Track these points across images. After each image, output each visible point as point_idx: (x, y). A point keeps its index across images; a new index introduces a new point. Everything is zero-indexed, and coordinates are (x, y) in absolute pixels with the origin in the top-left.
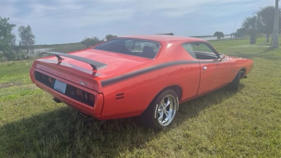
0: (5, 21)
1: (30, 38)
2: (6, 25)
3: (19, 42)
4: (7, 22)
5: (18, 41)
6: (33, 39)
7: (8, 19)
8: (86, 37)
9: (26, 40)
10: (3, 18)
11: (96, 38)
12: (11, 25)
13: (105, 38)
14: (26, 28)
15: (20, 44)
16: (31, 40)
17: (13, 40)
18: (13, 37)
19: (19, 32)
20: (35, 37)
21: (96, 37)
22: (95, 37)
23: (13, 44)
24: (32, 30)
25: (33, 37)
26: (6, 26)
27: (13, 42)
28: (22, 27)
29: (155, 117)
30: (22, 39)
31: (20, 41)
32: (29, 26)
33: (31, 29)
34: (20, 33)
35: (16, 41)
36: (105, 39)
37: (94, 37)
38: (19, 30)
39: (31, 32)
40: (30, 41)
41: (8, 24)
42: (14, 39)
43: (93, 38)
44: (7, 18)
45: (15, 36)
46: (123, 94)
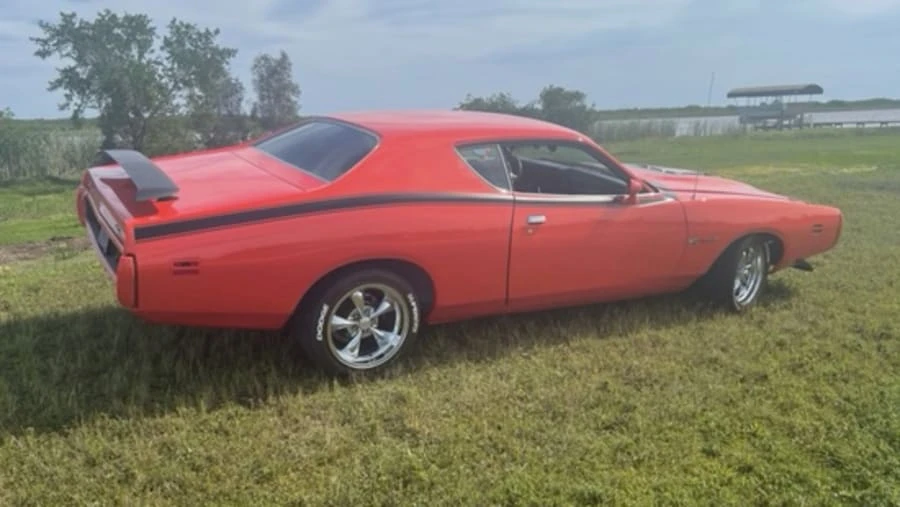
0: (207, 39)
1: (287, 93)
2: (208, 51)
3: (252, 106)
4: (212, 43)
5: (247, 102)
6: (293, 98)
7: (217, 32)
8: (469, 95)
9: (272, 101)
10: (203, 31)
11: (506, 100)
12: (224, 50)
13: (538, 98)
14: (276, 61)
15: (254, 111)
16: (289, 100)
17: (234, 99)
18: (235, 89)
19: (254, 74)
20: (299, 92)
21: (505, 93)
22: (502, 96)
23: (235, 113)
24: (293, 68)
25: (295, 90)
26: (209, 56)
27: (234, 104)
28: (265, 58)
29: (320, 338)
30: (262, 98)
31: (255, 104)
32: (284, 56)
33: (290, 64)
34: (256, 77)
35: (243, 104)
36: (539, 102)
37: (498, 95)
38: (256, 66)
39: (289, 76)
40: (284, 102)
41: (215, 51)
42: (239, 95)
43: (494, 100)
44: (212, 30)
45: (241, 88)
46: (196, 264)
